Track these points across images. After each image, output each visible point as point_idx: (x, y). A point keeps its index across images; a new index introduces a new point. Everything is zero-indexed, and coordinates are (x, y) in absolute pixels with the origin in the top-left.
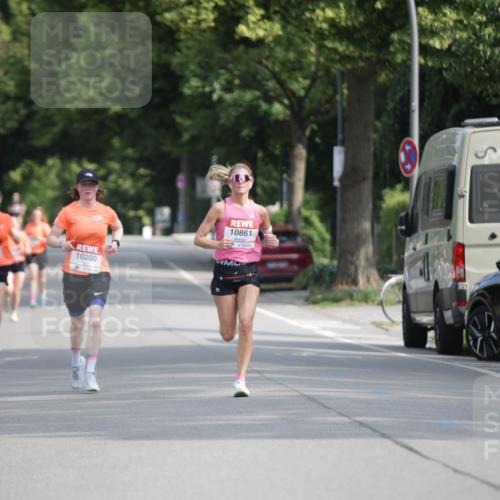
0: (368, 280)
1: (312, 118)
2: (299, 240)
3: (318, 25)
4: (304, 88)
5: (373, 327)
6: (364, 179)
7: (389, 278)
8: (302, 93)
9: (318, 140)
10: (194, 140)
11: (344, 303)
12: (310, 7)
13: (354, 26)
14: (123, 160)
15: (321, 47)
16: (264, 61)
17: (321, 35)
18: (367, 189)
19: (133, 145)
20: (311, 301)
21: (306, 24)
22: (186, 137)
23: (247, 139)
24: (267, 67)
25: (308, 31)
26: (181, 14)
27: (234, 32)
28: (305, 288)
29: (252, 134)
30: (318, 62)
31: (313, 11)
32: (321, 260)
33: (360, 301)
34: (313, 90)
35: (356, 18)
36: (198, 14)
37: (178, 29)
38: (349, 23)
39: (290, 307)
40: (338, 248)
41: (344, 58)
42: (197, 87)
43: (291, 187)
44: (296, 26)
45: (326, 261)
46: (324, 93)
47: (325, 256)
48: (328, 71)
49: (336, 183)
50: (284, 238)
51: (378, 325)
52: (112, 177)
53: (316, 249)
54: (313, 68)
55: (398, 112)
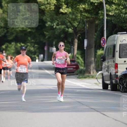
0: (93, 72)
1: (79, 32)
2: (76, 62)
3: (81, 9)
4: (77, 25)
5: (95, 84)
6: (92, 47)
7: (99, 72)
8: (76, 26)
9: (80, 38)
10: (49, 38)
11: (87, 78)
12: (78, 5)
13: (90, 9)
14: (31, 43)
15: (81, 15)
16: (67, 18)
17: (81, 12)
18: (93, 50)
19: (33, 39)
20: (79, 78)
21: (77, 9)
22: (47, 37)
23: (62, 37)
24: (67, 20)
25: (78, 11)
26: (45, 6)
27: (59, 11)
28: (77, 75)
29: (64, 36)
30: (80, 18)
31: (79, 6)
32: (81, 68)
33: (91, 78)
34: (79, 25)
35: (90, 7)
36: (50, 6)
37: (45, 10)
38: (88, 9)
39: (74, 79)
40: (86, 65)
41: (87, 17)
42: (49, 24)
43: (74, 49)
44: (75, 9)
45: (82, 68)
46: (82, 26)
47: (82, 67)
48: (83, 21)
49: (85, 48)
50: (72, 62)
51: (96, 84)
52: (28, 47)
53: (80, 65)
54: (79, 20)
55: (101, 31)
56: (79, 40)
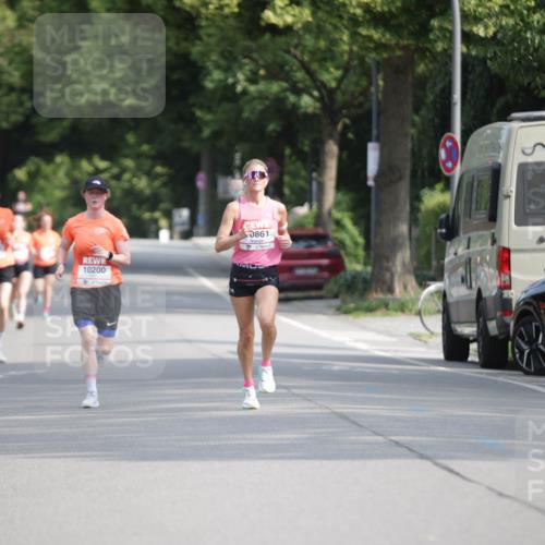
0: (405, 287)
1: (344, 111)
2: (330, 244)
3: (352, 11)
4: (335, 79)
5: (411, 339)
6: (400, 178)
7: (429, 286)
8: (333, 84)
9: (350, 136)
10: (216, 135)
11: (378, 313)
13: (390, 11)
14: (138, 157)
15: (354, 35)
16: (292, 50)
17: (354, 21)
18: (404, 189)
19: (148, 142)
20: (342, 311)
21: (338, 10)
22: (206, 132)
23: (274, 134)
24: (295, 57)
25: (341, 17)
27: (260, 18)
28: (336, 296)
29: (279, 129)
30: (351, 51)
32: (354, 266)
33: (396, 310)
34: (345, 82)
35: (393, 3)
37: (199, 15)
38: (386, 9)
39: (320, 318)
40: (372, 253)
41: (380, 47)
43: (321, 186)
44: (327, 12)
45: (359, 267)
46: (357, 84)
47: (358, 262)
48: (362, 61)
49: (371, 183)
50: (313, 243)
51: (416, 337)
52: (127, 176)
53: (348, 254)
54: (346, 57)
55: (438, 105)
56: (344, 145)
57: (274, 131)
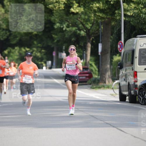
0: (109, 82)
1: (92, 35)
2: (89, 70)
3: (94, 8)
4: (90, 27)
5: (110, 95)
6: (108, 53)
7: (115, 81)
8: (90, 28)
9: (94, 42)
10: (58, 41)
11: (102, 89)
12: (92, 3)
13: (104, 9)
14: (37, 47)
15: (95, 15)
16: (78, 19)
17: (95, 11)
18: (108, 56)
19: (40, 43)
20: (92, 88)
21: (91, 8)
22: (56, 41)
24: (79, 21)
25: (91, 10)
26: (54, 5)
27: (70, 10)
28: (90, 84)
30: (94, 19)
33: (106, 88)
34: (93, 27)
35: (105, 6)
36: (59, 5)
37: (53, 10)
38: (103, 8)
39: (86, 90)
40: (100, 73)
41: (102, 18)
42: (59, 26)
43: (86, 55)
44: (87, 9)
45: (96, 77)
46: (96, 28)
47: (96, 75)
48: (97, 22)
49: (100, 54)
50: (84, 70)
51: (112, 95)
52: (34, 52)
53: (94, 73)
54: (93, 21)
55: (118, 33)
56: (92, 44)
57: (74, 40)
